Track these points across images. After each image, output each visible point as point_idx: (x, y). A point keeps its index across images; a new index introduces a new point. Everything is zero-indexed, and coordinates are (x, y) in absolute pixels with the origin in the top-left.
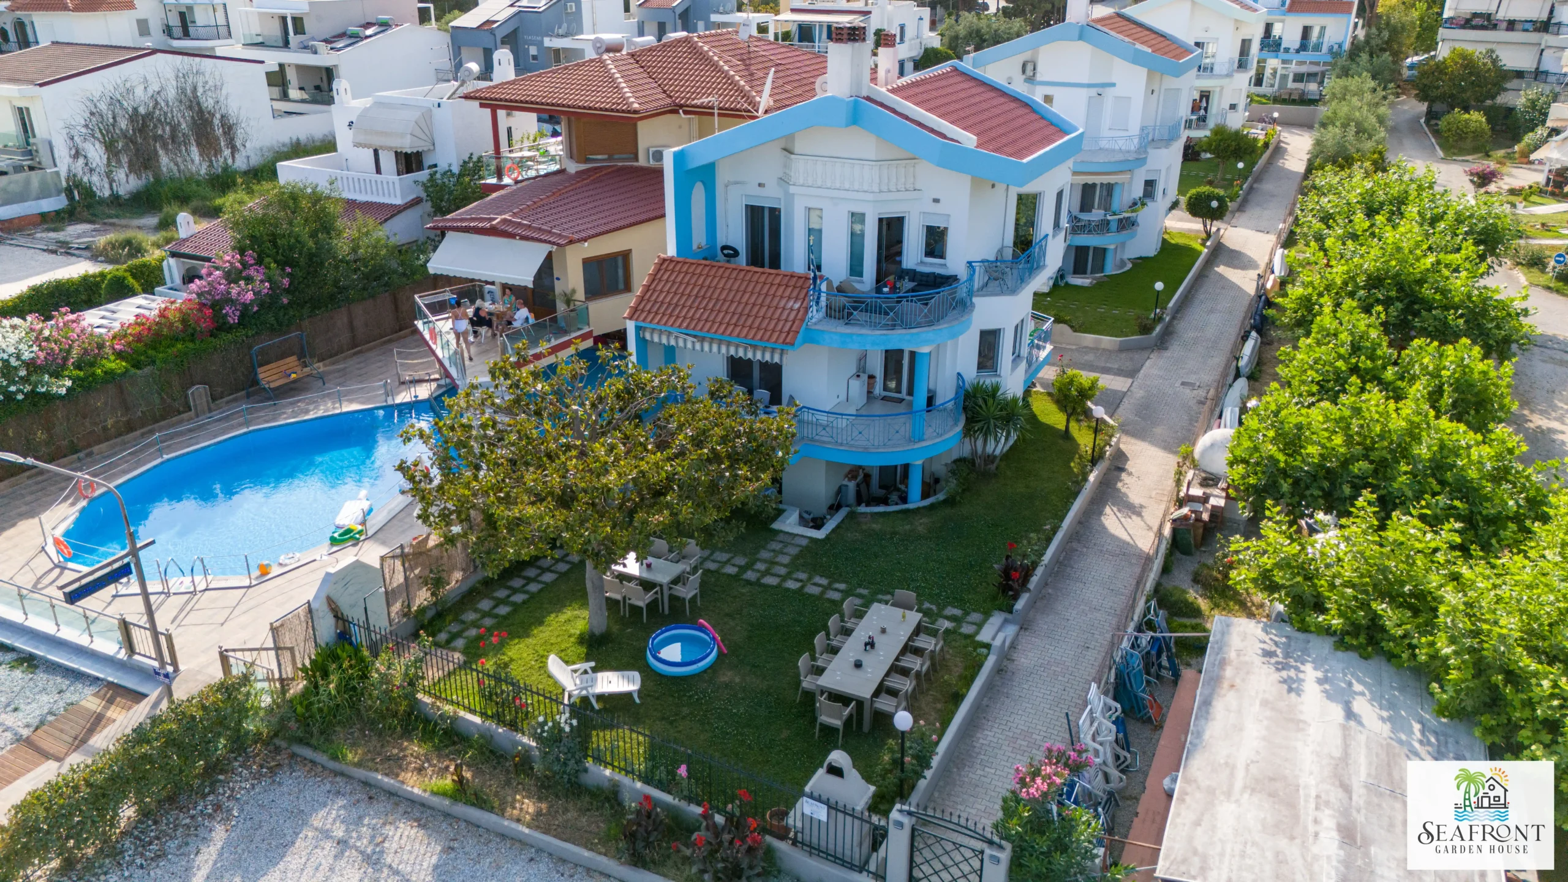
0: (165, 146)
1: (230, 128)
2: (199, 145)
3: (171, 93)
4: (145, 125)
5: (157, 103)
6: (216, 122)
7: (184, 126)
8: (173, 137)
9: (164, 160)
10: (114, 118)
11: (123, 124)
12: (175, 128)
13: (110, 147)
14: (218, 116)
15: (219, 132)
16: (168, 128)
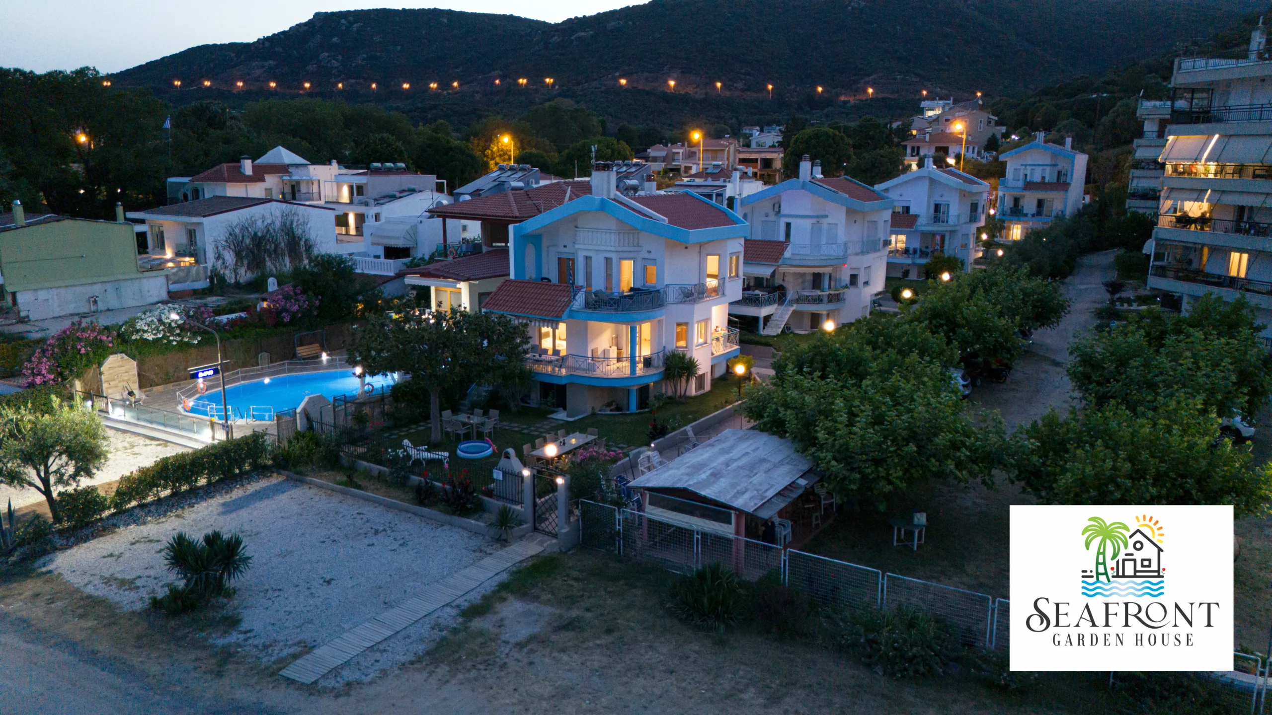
0: (270, 256)
1: (310, 247)
2: (290, 256)
3: (278, 224)
4: (260, 242)
5: (268, 231)
6: (302, 243)
7: (282, 244)
8: (275, 251)
9: (269, 264)
10: (243, 237)
11: (248, 241)
12: (277, 246)
13: (238, 254)
14: (303, 240)
15: (303, 249)
16: (273, 246)
